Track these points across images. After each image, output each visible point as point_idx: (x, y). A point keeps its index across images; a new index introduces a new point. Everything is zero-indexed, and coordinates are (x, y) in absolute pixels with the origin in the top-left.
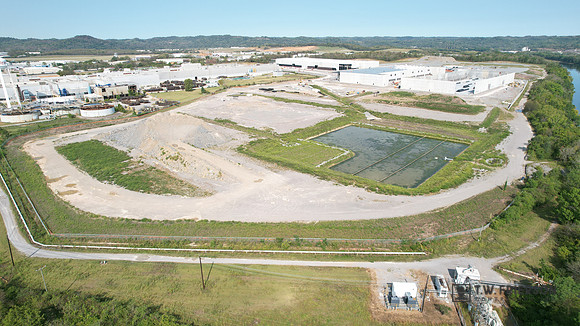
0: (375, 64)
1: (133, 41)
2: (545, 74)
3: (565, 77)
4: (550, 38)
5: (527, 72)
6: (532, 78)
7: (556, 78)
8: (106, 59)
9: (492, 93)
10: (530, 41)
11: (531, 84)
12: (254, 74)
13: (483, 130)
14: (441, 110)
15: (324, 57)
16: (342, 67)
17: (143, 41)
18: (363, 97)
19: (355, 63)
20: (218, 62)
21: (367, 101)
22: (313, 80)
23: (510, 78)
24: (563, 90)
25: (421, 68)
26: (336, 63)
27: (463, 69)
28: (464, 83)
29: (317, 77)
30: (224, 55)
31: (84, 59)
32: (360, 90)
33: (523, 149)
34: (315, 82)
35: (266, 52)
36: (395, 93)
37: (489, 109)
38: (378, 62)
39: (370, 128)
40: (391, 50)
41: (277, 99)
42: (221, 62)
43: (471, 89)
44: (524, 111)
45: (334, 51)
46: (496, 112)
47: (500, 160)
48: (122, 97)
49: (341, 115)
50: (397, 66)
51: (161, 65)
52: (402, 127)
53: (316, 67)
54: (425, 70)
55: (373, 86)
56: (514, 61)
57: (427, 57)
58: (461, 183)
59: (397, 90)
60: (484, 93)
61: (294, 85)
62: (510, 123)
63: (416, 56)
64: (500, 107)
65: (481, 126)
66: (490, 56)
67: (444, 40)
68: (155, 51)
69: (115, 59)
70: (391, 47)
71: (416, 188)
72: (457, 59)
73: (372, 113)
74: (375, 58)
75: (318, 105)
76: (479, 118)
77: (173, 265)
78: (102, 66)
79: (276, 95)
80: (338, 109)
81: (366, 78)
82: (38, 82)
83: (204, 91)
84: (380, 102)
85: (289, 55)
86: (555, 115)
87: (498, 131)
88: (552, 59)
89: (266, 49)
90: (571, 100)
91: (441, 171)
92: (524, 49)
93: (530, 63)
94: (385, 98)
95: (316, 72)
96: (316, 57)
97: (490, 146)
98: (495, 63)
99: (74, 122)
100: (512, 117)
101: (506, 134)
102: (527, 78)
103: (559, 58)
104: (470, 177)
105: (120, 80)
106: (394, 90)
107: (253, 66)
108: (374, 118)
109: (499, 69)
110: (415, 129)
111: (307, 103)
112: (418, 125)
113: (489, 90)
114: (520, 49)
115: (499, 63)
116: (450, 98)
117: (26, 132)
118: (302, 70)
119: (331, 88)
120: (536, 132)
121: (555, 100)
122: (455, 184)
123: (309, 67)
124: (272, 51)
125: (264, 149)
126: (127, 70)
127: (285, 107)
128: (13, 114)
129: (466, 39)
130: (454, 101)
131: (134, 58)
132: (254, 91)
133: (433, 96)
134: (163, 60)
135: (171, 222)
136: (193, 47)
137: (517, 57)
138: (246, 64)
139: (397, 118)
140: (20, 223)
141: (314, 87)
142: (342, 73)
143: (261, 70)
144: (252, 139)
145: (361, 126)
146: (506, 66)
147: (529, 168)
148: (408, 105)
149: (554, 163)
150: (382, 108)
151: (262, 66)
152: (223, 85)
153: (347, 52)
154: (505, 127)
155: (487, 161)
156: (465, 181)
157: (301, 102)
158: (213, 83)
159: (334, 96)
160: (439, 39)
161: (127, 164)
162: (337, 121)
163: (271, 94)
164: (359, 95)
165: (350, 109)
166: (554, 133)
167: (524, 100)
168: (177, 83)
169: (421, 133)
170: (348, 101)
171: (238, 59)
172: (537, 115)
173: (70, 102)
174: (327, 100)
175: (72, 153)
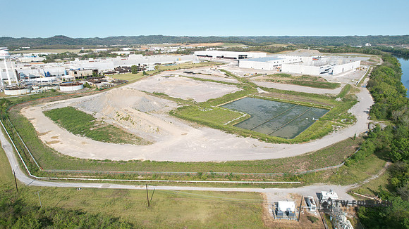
0: (263, 55)
1: (94, 39)
2: (382, 61)
3: (396, 64)
4: (385, 36)
5: (369, 60)
6: (373, 64)
7: (389, 65)
8: (76, 52)
9: (345, 74)
10: (371, 39)
11: (372, 68)
12: (179, 62)
13: (339, 99)
14: (310, 86)
15: (228, 50)
16: (241, 57)
17: (101, 39)
18: (256, 77)
19: (250, 54)
20: (154, 53)
21: (259, 80)
22: (221, 66)
23: (357, 64)
24: (394, 72)
25: (295, 58)
26: (236, 55)
27: (325, 58)
28: (325, 67)
29: (224, 64)
30: (158, 49)
31: (61, 51)
32: (254, 73)
33: (367, 112)
34: (222, 67)
35: (187, 47)
36: (278, 75)
37: (343, 86)
38: (266, 53)
39: (261, 98)
40: (275, 45)
41: (196, 79)
42: (156, 54)
43: (330, 72)
44: (367, 87)
45: (235, 46)
46: (348, 87)
47: (351, 120)
48: (88, 77)
49: (240, 89)
50: (279, 56)
51: (115, 55)
52: (283, 98)
53: (223, 57)
54: (298, 58)
55: (263, 70)
56: (360, 52)
57: (299, 50)
58: (324, 135)
59: (279, 73)
60: (340, 74)
61: (208, 70)
62: (358, 94)
63: (292, 50)
64: (351, 84)
65: (338, 97)
66: (343, 50)
67: (311, 38)
68: (110, 46)
69: (82, 52)
70: (275, 43)
71: (293, 139)
72: (320, 51)
73: (262, 88)
74: (264, 51)
75: (225, 83)
76: (337, 91)
77: (127, 191)
78: (74, 56)
79: (195, 76)
80: (238, 85)
81: (257, 64)
82: (30, 67)
83: (145, 73)
84: (267, 80)
85: (204, 49)
86: (389, 89)
87: (349, 100)
88: (387, 51)
89: (187, 45)
90: (400, 79)
91: (310, 128)
92: (367, 45)
93: (371, 54)
94: (271, 78)
95: (222, 60)
96: (222, 50)
97: (344, 110)
98: (346, 54)
99: (55, 95)
100: (359, 91)
101: (355, 102)
102: (369, 64)
103: (391, 51)
104: (330, 131)
105: (86, 66)
106: (277, 72)
107: (179, 56)
108: (263, 91)
109: (349, 58)
110: (292, 99)
111: (217, 82)
112: (294, 96)
113: (343, 72)
114: (364, 44)
115: (349, 54)
116: (316, 78)
117: (22, 101)
118: (213, 59)
119: (233, 71)
120: (376, 101)
121: (389, 79)
122: (320, 136)
123: (218, 57)
124: (191, 46)
125: (188, 112)
126: (91, 59)
127: (201, 84)
128: (13, 89)
129: (327, 37)
130: (319, 80)
131: (96, 51)
132: (180, 74)
133: (304, 77)
134: (116, 52)
135: (125, 162)
136: (136, 43)
137: (362, 50)
138: (174, 55)
139: (279, 91)
140: (20, 163)
141: (222, 70)
142: (241, 61)
143: (184, 59)
144: (179, 106)
145: (255, 97)
146: (354, 56)
147: (371, 125)
148: (287, 82)
149: (388, 122)
150: (269, 85)
151: (185, 56)
152: (158, 69)
153: (244, 47)
154: (354, 97)
155: (342, 121)
156: (327, 134)
157: (213, 81)
158: (151, 68)
159: (235, 77)
160: (308, 37)
161: (93, 123)
162: (238, 94)
163: (191, 75)
164: (253, 76)
165: (247, 85)
166: (388, 102)
167: (367, 79)
168: (126, 68)
169: (297, 102)
170: (245, 80)
171: (168, 51)
172: (376, 89)
173: (53, 81)
174: (230, 80)
175: (55, 115)
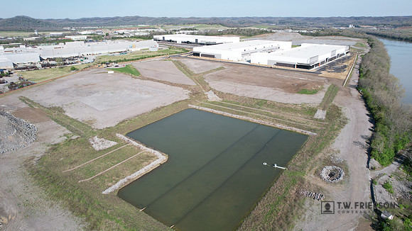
12: (133, 50)
53: (188, 42)
63: (271, 32)
72: (302, 34)
107: (134, 43)
123: (183, 42)
151: (141, 42)
